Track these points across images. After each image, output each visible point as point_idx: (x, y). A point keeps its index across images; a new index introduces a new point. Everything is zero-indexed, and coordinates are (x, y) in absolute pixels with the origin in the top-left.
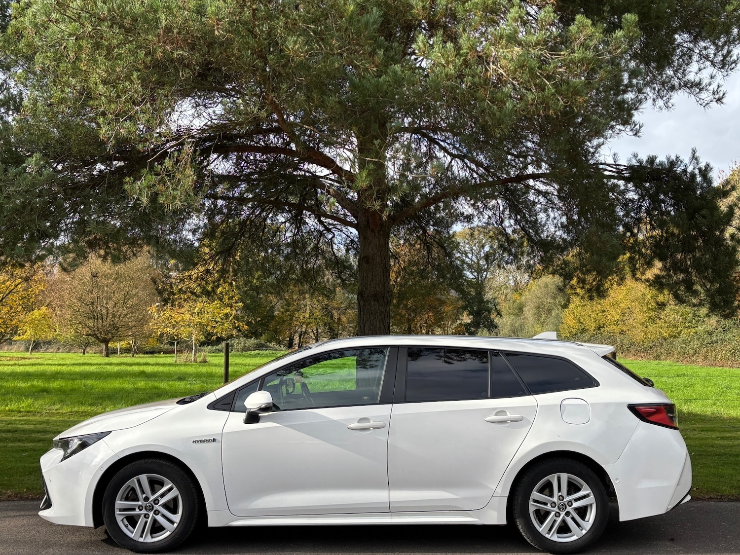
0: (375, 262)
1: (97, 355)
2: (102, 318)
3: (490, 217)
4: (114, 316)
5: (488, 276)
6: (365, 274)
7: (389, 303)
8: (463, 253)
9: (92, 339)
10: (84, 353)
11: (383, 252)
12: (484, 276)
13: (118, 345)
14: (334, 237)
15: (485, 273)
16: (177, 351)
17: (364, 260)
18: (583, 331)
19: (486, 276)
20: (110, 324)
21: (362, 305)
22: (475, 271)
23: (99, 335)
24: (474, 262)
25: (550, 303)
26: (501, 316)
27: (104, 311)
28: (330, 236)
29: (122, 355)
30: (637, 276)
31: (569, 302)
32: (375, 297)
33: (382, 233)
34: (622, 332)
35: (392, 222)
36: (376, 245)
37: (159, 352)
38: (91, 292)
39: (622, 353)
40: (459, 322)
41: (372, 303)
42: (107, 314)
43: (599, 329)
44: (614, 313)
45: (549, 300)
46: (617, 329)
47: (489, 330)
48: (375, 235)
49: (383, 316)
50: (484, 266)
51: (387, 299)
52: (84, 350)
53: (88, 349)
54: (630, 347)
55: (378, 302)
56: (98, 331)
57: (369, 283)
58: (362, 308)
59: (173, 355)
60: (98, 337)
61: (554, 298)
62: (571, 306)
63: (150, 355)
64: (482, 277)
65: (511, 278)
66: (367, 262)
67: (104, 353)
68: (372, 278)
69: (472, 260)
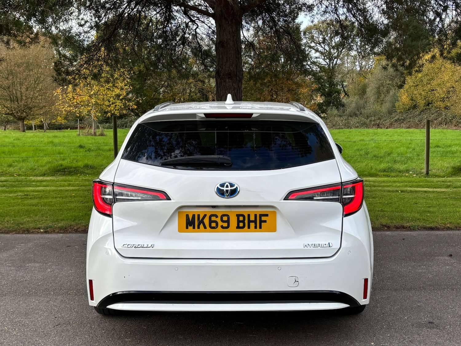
0: (229, 46)
1: (15, 131)
2: (18, 100)
3: (327, 7)
4: (27, 98)
5: (337, 63)
6: (221, 56)
7: (240, 81)
8: (317, 43)
9: (11, 118)
10: (5, 130)
11: (235, 37)
12: (335, 62)
13: (33, 123)
14: (197, 27)
15: (336, 60)
16: (80, 127)
17: (219, 44)
18: (415, 107)
19: (336, 63)
20: (24, 105)
21: (219, 82)
22: (327, 58)
23: (15, 114)
24: (327, 51)
25: (388, 84)
26: (348, 96)
27: (19, 95)
28: (195, 27)
29: (36, 131)
30: (445, 55)
31: (404, 83)
32: (230, 75)
33: (234, 21)
34: (446, 108)
35: (242, 11)
36: (230, 31)
37: (67, 128)
38: (7, 78)
39: (446, 124)
40: (313, 102)
41: (227, 80)
42: (22, 96)
43: (428, 105)
44: (441, 92)
45: (388, 82)
46: (442, 105)
47: (337, 108)
48: (228, 23)
49: (236, 91)
50: (335, 53)
51: (239, 77)
52: (5, 127)
53: (8, 126)
54: (452, 120)
55: (232, 79)
56: (15, 110)
57: (224, 64)
58: (219, 85)
59: (77, 130)
60: (15, 116)
61: (392, 80)
62: (406, 86)
63: (59, 131)
64: (333, 63)
65: (357, 63)
66: (223, 46)
67: (21, 128)
68: (227, 60)
69: (325, 49)
